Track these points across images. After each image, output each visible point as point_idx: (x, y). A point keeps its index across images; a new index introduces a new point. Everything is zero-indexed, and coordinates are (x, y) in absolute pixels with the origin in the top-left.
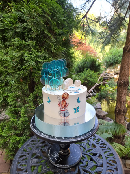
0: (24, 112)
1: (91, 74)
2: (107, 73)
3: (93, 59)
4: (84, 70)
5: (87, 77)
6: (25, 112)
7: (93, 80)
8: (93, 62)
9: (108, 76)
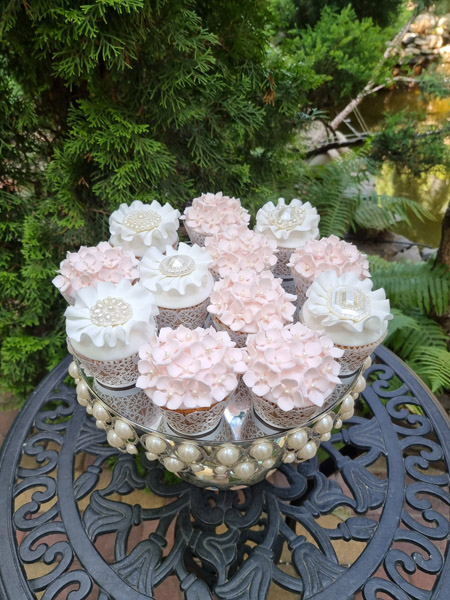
0: (35, 242)
1: (357, 33)
2: (413, 35)
4: (318, 17)
5: (332, 53)
6: (39, 240)
7: (363, 68)
9: (417, 51)
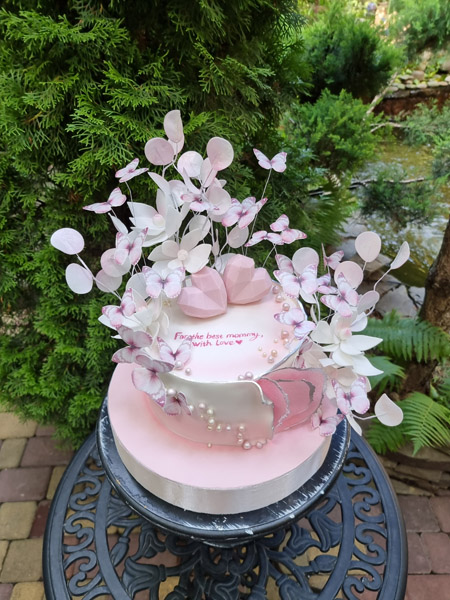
1: (351, 114)
3: (362, 33)
4: (318, 96)
5: (331, 136)
7: (355, 148)
8: (362, 50)
